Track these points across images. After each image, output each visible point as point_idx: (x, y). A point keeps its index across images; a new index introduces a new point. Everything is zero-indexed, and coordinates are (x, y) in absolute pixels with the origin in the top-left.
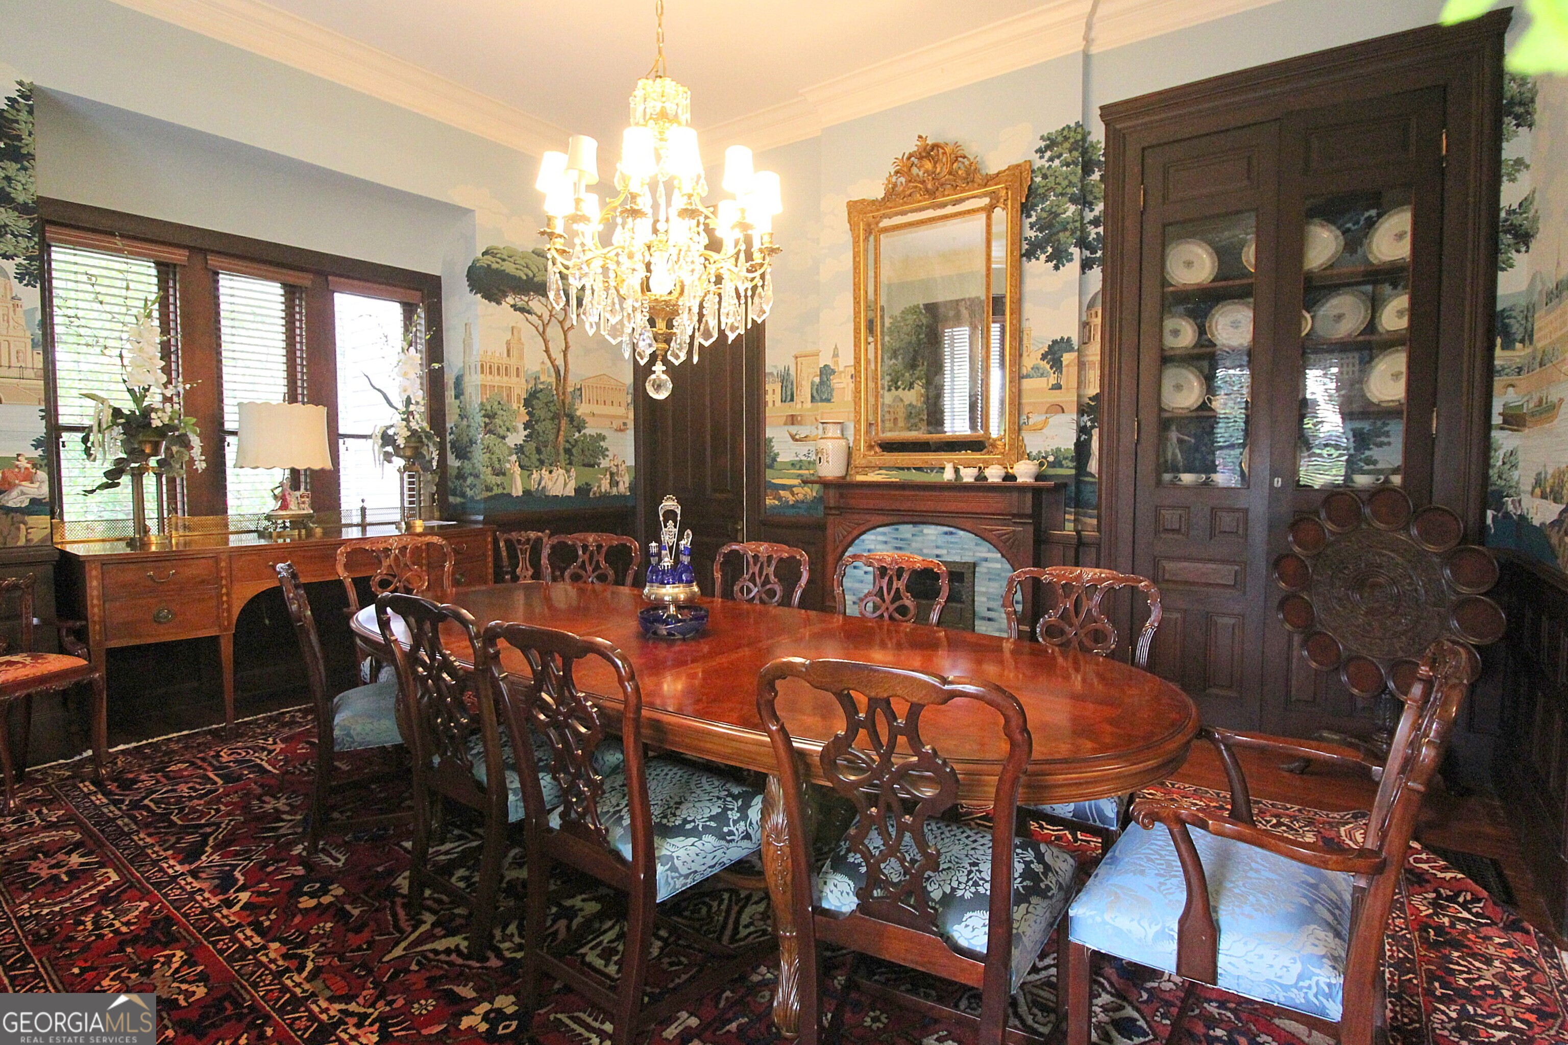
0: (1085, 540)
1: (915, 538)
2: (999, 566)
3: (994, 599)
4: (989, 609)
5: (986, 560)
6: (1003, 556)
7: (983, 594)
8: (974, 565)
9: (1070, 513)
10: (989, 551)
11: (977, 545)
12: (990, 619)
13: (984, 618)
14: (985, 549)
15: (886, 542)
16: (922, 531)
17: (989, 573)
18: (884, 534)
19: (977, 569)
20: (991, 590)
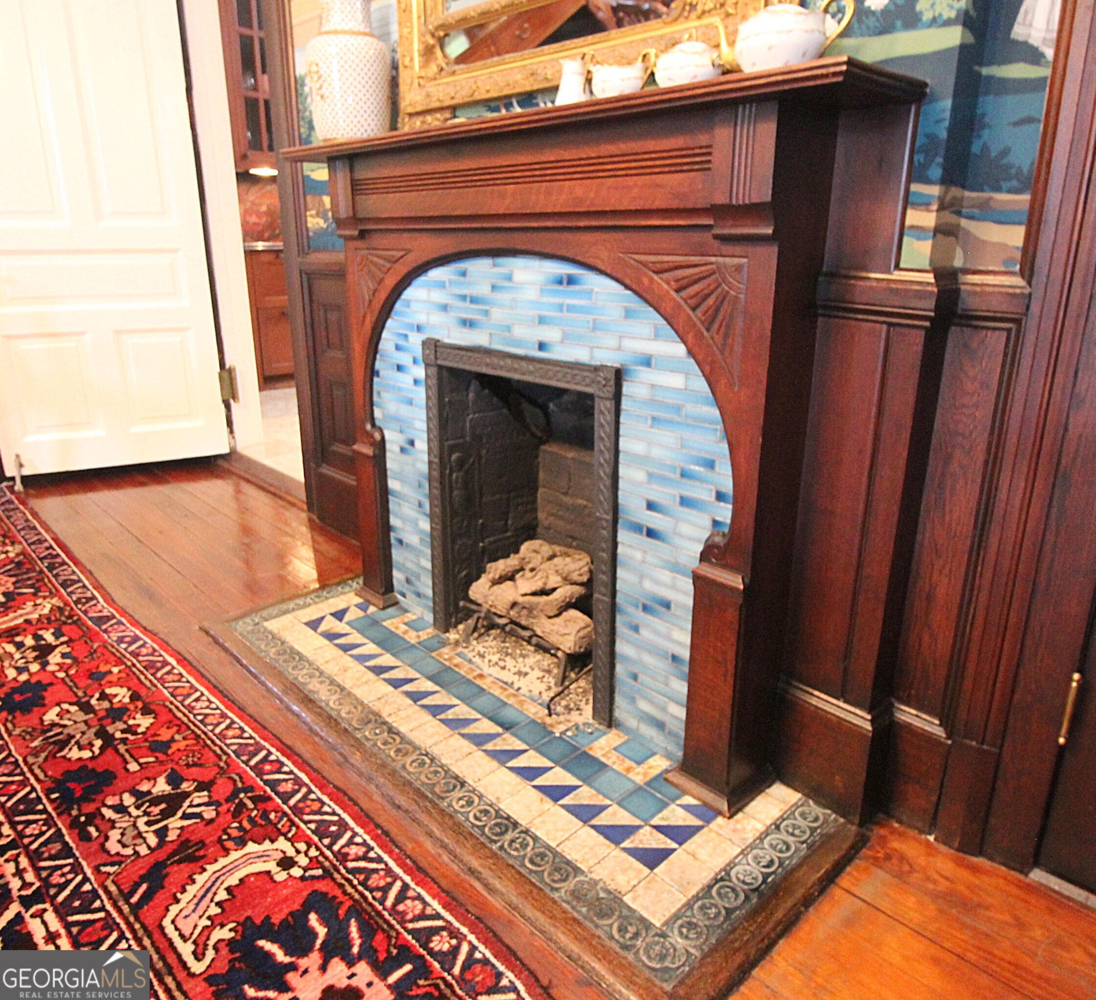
0: (969, 303)
1: (498, 296)
2: (677, 381)
3: (664, 480)
4: (651, 506)
5: (647, 362)
6: (690, 352)
7: (641, 460)
8: (619, 375)
9: (925, 205)
10: (657, 336)
11: (629, 314)
12: (651, 533)
13: (637, 528)
14: (648, 331)
15: (445, 308)
16: (509, 278)
17: (652, 402)
18: (441, 285)
19: (626, 388)
20: (656, 452)
